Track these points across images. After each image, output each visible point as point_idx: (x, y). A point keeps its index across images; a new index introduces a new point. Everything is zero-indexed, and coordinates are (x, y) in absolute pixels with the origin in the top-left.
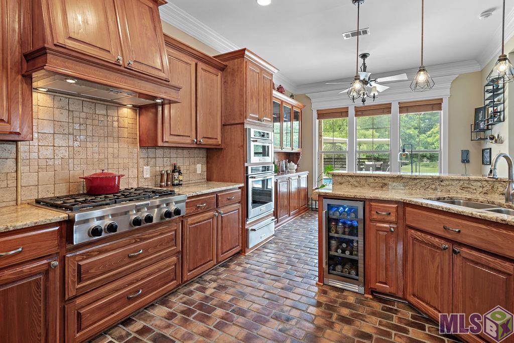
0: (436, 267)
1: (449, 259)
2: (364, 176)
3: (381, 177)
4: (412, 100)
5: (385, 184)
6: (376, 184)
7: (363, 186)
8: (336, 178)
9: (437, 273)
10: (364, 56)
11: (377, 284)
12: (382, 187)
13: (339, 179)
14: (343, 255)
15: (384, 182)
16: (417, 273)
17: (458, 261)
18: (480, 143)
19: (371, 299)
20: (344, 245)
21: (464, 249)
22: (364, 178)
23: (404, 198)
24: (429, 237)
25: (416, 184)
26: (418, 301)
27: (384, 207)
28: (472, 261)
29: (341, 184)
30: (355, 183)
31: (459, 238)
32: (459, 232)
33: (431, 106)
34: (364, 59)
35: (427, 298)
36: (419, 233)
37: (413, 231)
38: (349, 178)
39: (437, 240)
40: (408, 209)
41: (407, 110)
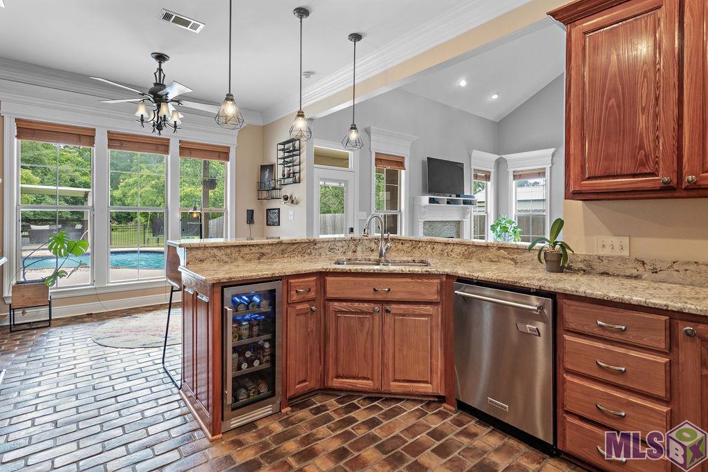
0: (365, 334)
1: (379, 321)
2: (237, 246)
3: (257, 245)
4: (194, 141)
5: (263, 254)
6: (252, 255)
7: (236, 260)
8: (194, 253)
9: (367, 339)
10: (161, 58)
11: (297, 386)
12: (259, 259)
13: (199, 254)
14: (251, 370)
15: (261, 251)
16: (342, 349)
17: (388, 319)
18: (262, 202)
19: (292, 411)
20: (248, 354)
21: (394, 306)
22: (237, 249)
23: (326, 267)
24: (356, 304)
25: (294, 251)
26: (344, 380)
27: (305, 282)
28: (400, 315)
29: (202, 261)
30: (224, 257)
31: (390, 297)
32: (389, 290)
33: (217, 154)
34: (160, 63)
35: (355, 371)
36: (345, 304)
37: (336, 304)
38: (215, 251)
39: (366, 305)
40: (329, 279)
41: (191, 153)
